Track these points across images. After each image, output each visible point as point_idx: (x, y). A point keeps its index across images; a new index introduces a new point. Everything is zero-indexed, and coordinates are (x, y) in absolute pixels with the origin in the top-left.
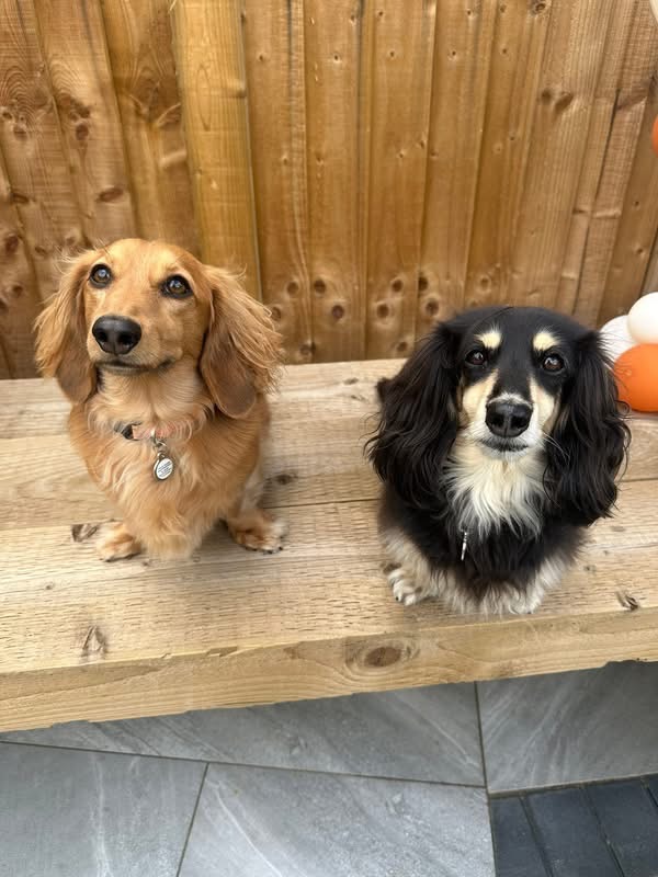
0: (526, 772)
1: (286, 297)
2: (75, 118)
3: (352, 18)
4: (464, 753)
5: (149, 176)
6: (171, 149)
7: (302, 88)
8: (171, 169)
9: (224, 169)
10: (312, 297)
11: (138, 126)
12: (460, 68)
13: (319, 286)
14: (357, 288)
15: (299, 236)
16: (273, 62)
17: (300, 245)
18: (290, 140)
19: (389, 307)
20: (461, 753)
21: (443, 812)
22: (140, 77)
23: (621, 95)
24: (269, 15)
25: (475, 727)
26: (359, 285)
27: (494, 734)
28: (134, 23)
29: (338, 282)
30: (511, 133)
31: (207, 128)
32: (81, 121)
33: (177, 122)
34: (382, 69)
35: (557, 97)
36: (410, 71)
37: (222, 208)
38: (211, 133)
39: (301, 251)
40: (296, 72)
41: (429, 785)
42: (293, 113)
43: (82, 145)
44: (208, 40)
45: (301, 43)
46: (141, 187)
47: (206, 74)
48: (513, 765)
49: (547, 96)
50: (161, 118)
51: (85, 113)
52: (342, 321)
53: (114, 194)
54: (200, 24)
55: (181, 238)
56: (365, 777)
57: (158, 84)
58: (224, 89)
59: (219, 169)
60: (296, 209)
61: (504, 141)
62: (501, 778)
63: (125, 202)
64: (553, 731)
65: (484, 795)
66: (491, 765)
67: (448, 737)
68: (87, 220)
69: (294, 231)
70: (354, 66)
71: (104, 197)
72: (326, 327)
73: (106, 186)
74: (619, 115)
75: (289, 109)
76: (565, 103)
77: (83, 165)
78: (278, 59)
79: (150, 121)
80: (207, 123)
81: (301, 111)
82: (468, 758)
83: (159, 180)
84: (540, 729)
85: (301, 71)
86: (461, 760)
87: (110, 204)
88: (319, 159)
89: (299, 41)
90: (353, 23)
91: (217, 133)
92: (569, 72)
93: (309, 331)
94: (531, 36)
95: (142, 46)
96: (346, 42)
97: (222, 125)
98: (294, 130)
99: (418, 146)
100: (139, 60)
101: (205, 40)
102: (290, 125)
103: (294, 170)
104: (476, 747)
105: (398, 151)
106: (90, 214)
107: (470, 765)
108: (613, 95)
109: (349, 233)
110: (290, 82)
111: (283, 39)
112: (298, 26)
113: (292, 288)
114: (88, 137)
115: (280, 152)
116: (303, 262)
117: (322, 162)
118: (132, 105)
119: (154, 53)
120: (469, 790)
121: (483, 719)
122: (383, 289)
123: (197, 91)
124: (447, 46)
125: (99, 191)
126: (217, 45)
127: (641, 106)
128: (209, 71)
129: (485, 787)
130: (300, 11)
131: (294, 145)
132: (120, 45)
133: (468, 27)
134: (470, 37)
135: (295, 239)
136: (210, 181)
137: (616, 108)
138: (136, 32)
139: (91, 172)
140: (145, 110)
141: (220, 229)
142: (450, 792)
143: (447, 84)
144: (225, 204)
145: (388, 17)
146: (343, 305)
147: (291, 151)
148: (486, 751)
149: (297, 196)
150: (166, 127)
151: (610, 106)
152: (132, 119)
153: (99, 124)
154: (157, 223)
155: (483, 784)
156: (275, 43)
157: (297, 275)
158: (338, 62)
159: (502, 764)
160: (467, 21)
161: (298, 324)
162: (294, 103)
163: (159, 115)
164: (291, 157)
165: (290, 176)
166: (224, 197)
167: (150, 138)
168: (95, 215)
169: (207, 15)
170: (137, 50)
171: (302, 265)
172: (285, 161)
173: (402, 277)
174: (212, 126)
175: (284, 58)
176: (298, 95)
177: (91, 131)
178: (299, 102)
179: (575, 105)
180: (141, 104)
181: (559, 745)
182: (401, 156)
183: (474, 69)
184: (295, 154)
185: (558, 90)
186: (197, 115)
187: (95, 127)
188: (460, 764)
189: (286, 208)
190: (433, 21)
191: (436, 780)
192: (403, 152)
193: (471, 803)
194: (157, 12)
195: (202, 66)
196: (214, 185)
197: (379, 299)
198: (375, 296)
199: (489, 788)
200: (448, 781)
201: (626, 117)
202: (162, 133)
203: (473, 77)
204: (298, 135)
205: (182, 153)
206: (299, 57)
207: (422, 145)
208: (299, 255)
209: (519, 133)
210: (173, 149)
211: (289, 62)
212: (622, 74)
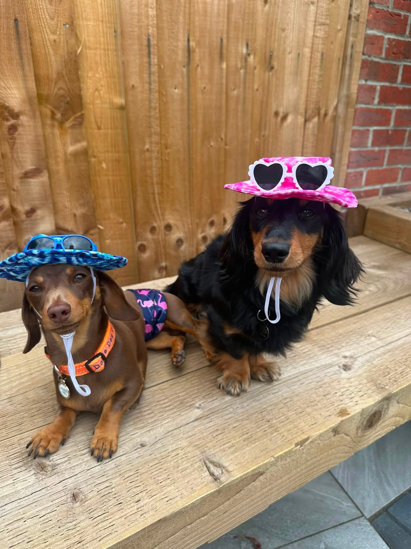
0: (377, 497)
1: (149, 236)
2: (7, 120)
3: (184, 66)
4: (339, 500)
5: (59, 159)
6: (76, 141)
7: (157, 105)
8: (76, 155)
9: (110, 154)
10: (165, 235)
11: (53, 126)
12: (238, 97)
13: (168, 227)
14: (190, 226)
15: (157, 196)
16: (140, 89)
17: (157, 202)
18: (150, 136)
19: (208, 236)
20: (338, 501)
21: (352, 541)
22: (56, 94)
23: (308, 115)
24: (138, 61)
25: (334, 483)
26: (192, 224)
27: (347, 482)
28: (53, 59)
29: (179, 224)
30: (263, 133)
31: (99, 128)
32: (12, 122)
33: (81, 124)
34: (199, 96)
35: (281, 115)
36: (214, 97)
37: (109, 180)
38: (102, 131)
39: (158, 206)
40: (154, 95)
41: (333, 529)
42: (152, 120)
43: (11, 139)
44: (101, 73)
45: (157, 79)
46: (54, 167)
47: (100, 94)
48: (369, 496)
49: (276, 114)
50: (69, 121)
51: (16, 116)
52: (183, 248)
53: (36, 172)
54: (96, 63)
55: (81, 202)
56: (296, 541)
57: (68, 99)
58: (111, 103)
59: (107, 154)
60: (155, 180)
61: (260, 137)
62: (368, 507)
63: (44, 178)
64: (374, 468)
65: (365, 520)
66: (358, 502)
67: (326, 495)
68: (12, 192)
69: (153, 194)
70: (186, 94)
71: (27, 175)
72: (173, 253)
73: (29, 166)
74: (307, 124)
75: (150, 117)
76: (285, 118)
77: (12, 152)
78: (143, 87)
79: (61, 123)
80: (99, 124)
81: (157, 119)
82: (344, 503)
83: (66, 162)
84: (367, 469)
85: (156, 95)
86: (341, 506)
87: (32, 180)
88: (166, 148)
89: (155, 78)
90: (185, 70)
91: (106, 131)
92: (285, 102)
93: (163, 257)
94: (269, 82)
95: (58, 74)
96: (181, 80)
97: (109, 126)
98: (153, 130)
99: (220, 140)
100: (56, 83)
101: (99, 73)
102: (150, 127)
103: (153, 155)
104: (343, 494)
105: (209, 143)
106: (15, 188)
107: (347, 506)
108: (304, 114)
109: (185, 193)
110: (150, 101)
111: (146, 75)
112: (154, 69)
113: (153, 230)
114: (17, 133)
115: (144, 144)
116: (160, 212)
117: (168, 150)
118: (49, 113)
119: (66, 79)
120: (356, 521)
121: (336, 477)
122: (204, 226)
123: (93, 104)
124: (231, 86)
125: (23, 171)
126: (107, 77)
127: (316, 120)
128: (101, 92)
129: (363, 515)
130: (156, 61)
131: (153, 140)
132: (42, 72)
133: (240, 76)
134: (242, 81)
135: (154, 198)
136: (100, 163)
137: (306, 121)
138: (54, 64)
139: (18, 157)
140: (58, 116)
141: (107, 194)
142: (348, 527)
143: (232, 106)
144: (111, 178)
145: (202, 68)
146: (183, 238)
147: (151, 143)
148: (350, 494)
149: (155, 171)
150: (73, 127)
151: (303, 120)
152: (49, 122)
153: (26, 124)
154: (65, 192)
155: (361, 515)
156: (141, 78)
157: (156, 221)
158: (176, 91)
159: (363, 498)
160: (240, 73)
161: (156, 253)
162: (153, 114)
163: (69, 118)
164: (151, 147)
165: (150, 159)
166: (111, 173)
167: (61, 134)
168: (20, 188)
169: (101, 58)
170: (55, 76)
171: (158, 214)
172: (148, 149)
173: (214, 218)
174: (102, 127)
175: (147, 86)
176: (155, 109)
177: (20, 129)
178: (155, 113)
179: (290, 119)
180: (56, 112)
181: (382, 475)
182: (211, 146)
183: (244, 98)
184: (154, 145)
185: (281, 111)
186: (93, 120)
187: (22, 125)
188: (341, 508)
189: (148, 179)
190: (224, 71)
191: (335, 524)
192: (212, 144)
193: (362, 529)
194: (70, 53)
195: (97, 90)
196: (104, 165)
197: (203, 232)
198: (200, 231)
199: (366, 515)
200: (342, 522)
201: (310, 125)
202: (70, 131)
203: (244, 102)
204: (155, 133)
205: (84, 144)
206: (155, 86)
207: (222, 139)
208: (156, 208)
209: (267, 133)
210: (77, 141)
211: (150, 89)
212: (307, 104)
